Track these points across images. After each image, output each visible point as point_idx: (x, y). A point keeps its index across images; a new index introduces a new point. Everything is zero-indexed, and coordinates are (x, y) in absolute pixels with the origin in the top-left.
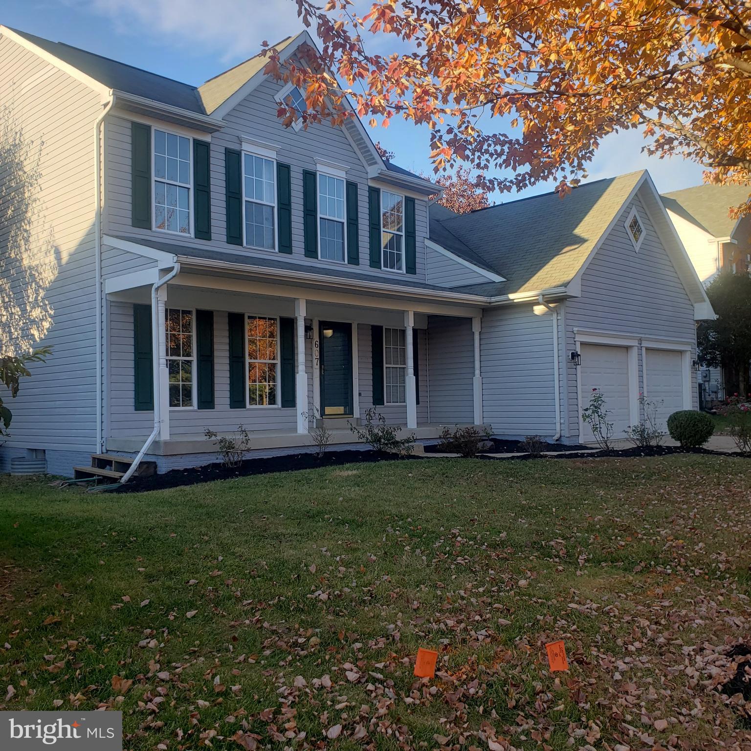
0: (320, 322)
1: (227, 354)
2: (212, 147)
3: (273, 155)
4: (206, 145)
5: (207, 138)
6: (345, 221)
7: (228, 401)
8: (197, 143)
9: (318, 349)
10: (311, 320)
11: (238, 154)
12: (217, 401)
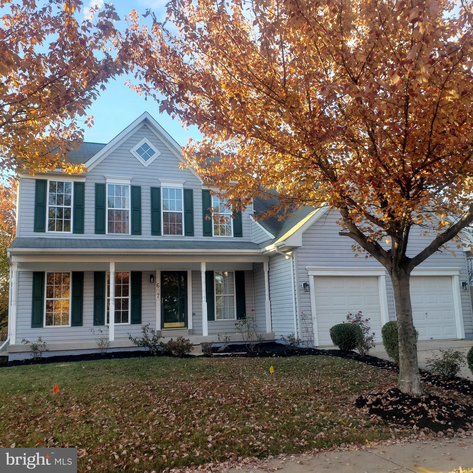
0: (161, 272)
1: (93, 295)
2: (86, 184)
3: (128, 182)
4: (83, 184)
5: (83, 180)
6: (183, 212)
7: (92, 321)
8: (76, 184)
9: (160, 288)
10: (155, 271)
11: (104, 186)
12: (84, 322)
